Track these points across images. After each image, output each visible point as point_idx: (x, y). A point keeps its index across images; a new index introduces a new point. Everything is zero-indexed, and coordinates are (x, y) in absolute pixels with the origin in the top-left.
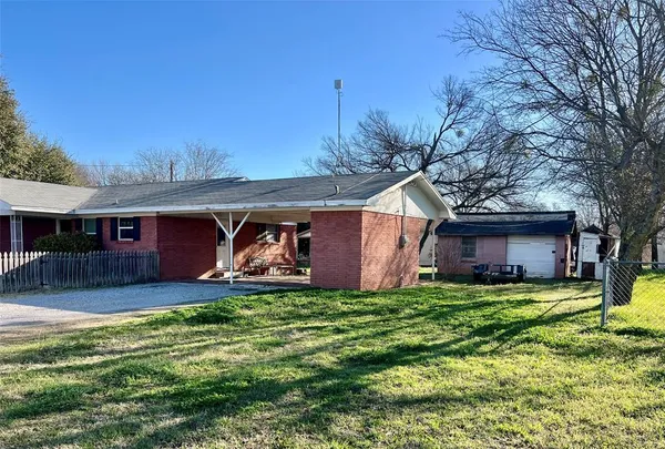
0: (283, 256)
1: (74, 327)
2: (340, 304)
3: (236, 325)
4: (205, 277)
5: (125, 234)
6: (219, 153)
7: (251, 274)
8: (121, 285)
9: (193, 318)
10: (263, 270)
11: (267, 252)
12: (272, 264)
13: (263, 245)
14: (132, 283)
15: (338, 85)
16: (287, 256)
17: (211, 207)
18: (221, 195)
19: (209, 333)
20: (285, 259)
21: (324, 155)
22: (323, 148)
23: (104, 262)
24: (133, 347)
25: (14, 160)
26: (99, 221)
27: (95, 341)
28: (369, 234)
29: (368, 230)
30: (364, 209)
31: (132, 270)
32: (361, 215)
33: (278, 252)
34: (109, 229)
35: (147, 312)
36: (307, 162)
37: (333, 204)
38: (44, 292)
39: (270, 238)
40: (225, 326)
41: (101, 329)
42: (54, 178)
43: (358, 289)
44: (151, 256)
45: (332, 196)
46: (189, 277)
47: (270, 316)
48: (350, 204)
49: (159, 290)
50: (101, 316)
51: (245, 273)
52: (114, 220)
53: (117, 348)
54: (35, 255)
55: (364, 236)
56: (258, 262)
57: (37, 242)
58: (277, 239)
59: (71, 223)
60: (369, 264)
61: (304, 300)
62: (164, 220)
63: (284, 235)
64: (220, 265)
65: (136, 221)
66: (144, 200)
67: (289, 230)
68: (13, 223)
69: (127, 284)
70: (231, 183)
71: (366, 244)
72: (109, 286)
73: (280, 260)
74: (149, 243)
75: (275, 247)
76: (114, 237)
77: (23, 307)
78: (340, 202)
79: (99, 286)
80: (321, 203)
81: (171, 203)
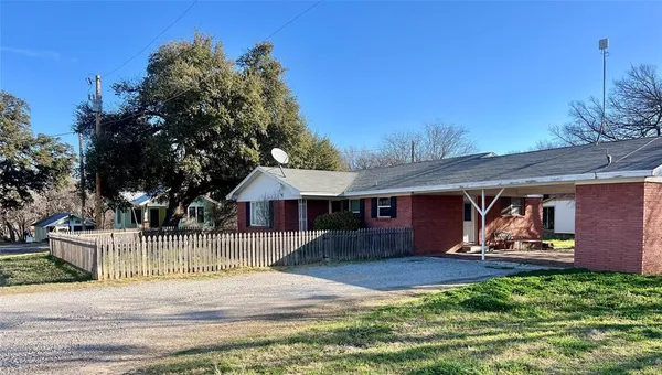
0: (528, 229)
1: (363, 304)
2: (629, 294)
3: (519, 315)
4: (452, 251)
5: (384, 212)
6: (455, 131)
7: (496, 248)
8: (384, 258)
9: (466, 301)
10: (507, 244)
11: (512, 226)
12: (517, 238)
13: (508, 218)
14: (391, 257)
15: (603, 44)
16: (532, 229)
17: (465, 185)
18: (472, 173)
19: (493, 323)
20: (531, 233)
21: (572, 121)
22: (571, 114)
23: (369, 239)
24: (427, 334)
25: (297, 153)
26: (363, 201)
27: (389, 324)
28: (652, 209)
29: (651, 204)
30: (647, 179)
31: (391, 245)
32: (643, 187)
33: (523, 225)
34: (370, 208)
35: (418, 292)
36: (553, 131)
37: (606, 177)
38: (326, 263)
39: (514, 212)
40: (506, 315)
41: (388, 308)
42: (324, 166)
43: (639, 272)
44: (406, 232)
45: (604, 167)
46: (438, 252)
47: (551, 306)
48: (629, 175)
49: (416, 265)
50: (381, 293)
51: (491, 247)
52: (374, 200)
53: (411, 334)
54: (320, 233)
55: (646, 211)
56: (502, 236)
57: (317, 220)
58: (522, 212)
59: (340, 203)
60: (652, 244)
61: (581, 287)
62: (418, 199)
63: (529, 208)
64: (466, 239)
65: (394, 200)
66: (398, 182)
67: (535, 203)
68: (300, 205)
69: (388, 257)
70: (480, 159)
71: (649, 221)
72: (373, 260)
73: (525, 234)
74: (404, 220)
75: (520, 221)
76: (374, 215)
77: (316, 279)
78: (617, 173)
79: (365, 259)
80: (591, 176)
81: (425, 183)
